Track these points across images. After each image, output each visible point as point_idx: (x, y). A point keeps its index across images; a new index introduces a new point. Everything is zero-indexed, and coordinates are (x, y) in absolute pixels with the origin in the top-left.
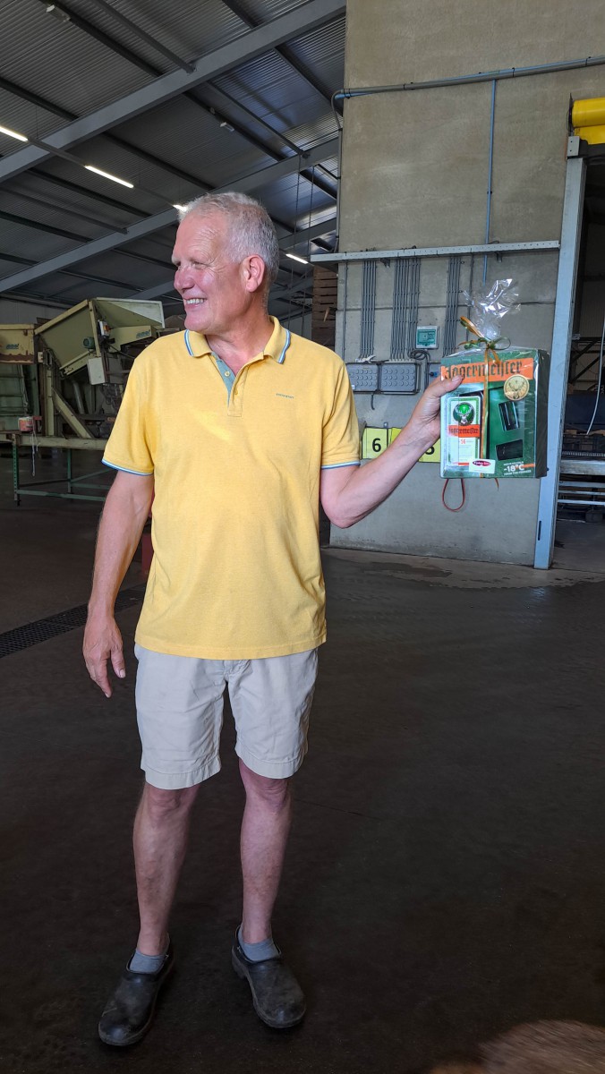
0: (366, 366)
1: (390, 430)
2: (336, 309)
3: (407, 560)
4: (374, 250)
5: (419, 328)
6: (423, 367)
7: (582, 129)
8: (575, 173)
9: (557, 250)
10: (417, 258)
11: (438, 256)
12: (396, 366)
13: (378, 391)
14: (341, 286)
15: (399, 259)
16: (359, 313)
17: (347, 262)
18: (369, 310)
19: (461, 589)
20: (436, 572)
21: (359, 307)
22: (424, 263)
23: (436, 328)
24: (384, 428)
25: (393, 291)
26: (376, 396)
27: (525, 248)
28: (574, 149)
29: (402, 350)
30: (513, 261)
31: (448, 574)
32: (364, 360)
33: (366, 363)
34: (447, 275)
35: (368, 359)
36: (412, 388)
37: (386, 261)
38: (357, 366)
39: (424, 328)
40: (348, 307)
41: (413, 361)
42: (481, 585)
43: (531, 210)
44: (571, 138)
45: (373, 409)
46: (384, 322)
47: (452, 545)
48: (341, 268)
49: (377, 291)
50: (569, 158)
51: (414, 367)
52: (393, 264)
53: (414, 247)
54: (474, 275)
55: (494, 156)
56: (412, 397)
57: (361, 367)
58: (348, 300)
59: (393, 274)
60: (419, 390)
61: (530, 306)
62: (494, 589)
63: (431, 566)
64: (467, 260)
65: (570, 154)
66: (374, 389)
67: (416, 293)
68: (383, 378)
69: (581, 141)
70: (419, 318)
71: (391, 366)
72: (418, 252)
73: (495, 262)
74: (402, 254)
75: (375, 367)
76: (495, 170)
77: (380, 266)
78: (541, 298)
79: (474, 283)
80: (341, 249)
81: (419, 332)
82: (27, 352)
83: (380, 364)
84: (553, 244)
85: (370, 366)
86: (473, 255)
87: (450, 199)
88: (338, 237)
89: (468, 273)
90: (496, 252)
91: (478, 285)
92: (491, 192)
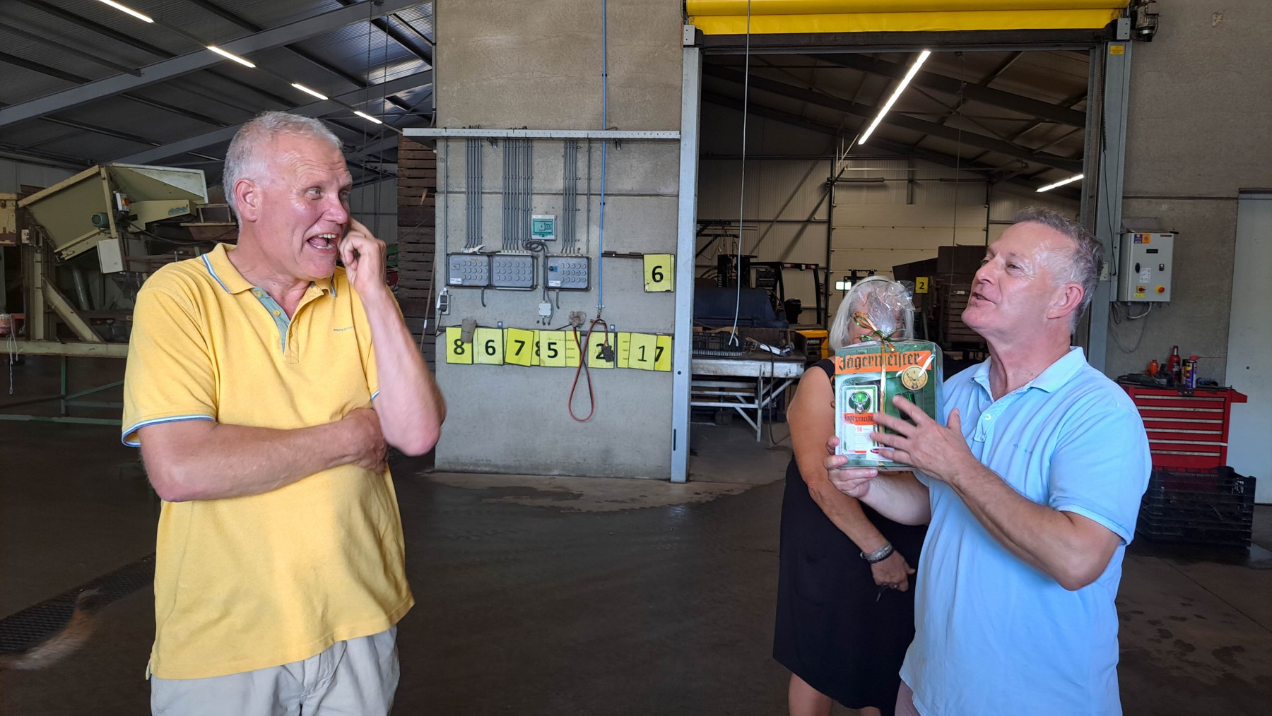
0: (474, 258)
1: (505, 331)
2: (436, 191)
3: (531, 481)
4: (479, 127)
5: (534, 217)
6: (541, 260)
7: (696, 18)
8: (692, 61)
9: (678, 141)
10: (528, 140)
11: (552, 139)
12: (509, 259)
13: (490, 286)
14: (440, 166)
15: (507, 139)
16: (463, 196)
17: (447, 139)
18: (475, 193)
19: (597, 513)
20: (565, 494)
21: (464, 190)
22: (536, 145)
23: (553, 217)
24: (499, 328)
25: (502, 174)
26: (488, 292)
27: (645, 137)
28: (690, 38)
29: (516, 239)
30: (633, 150)
31: (578, 496)
32: (471, 250)
33: (474, 254)
34: (562, 160)
35: (476, 249)
36: (530, 284)
37: (493, 141)
38: (464, 258)
39: (540, 217)
40: (450, 190)
41: (529, 253)
42: (616, 507)
43: (648, 97)
44: (686, 27)
45: (484, 306)
46: (493, 207)
47: (582, 461)
48: (440, 145)
49: (484, 172)
50: (685, 46)
51: (530, 260)
52: (501, 144)
53: (525, 128)
54: (592, 161)
55: (608, 37)
56: (529, 292)
57: (468, 258)
58: (450, 181)
59: (502, 154)
60: (537, 286)
61: (653, 198)
62: (632, 511)
63: (558, 487)
64: (584, 146)
65: (686, 43)
66: (485, 283)
67: (531, 178)
68: (495, 271)
69: (696, 30)
70: (533, 206)
71: (503, 258)
72: (530, 133)
73: (614, 149)
74: (511, 134)
75: (485, 259)
76: (609, 51)
77: (486, 144)
78: (663, 190)
79: (593, 169)
80: (439, 123)
81: (534, 221)
83: (491, 255)
84: (674, 135)
85: (480, 258)
86: (590, 140)
87: (562, 78)
88: (435, 109)
89: (586, 159)
90: (614, 139)
91: (597, 172)
92: (606, 75)
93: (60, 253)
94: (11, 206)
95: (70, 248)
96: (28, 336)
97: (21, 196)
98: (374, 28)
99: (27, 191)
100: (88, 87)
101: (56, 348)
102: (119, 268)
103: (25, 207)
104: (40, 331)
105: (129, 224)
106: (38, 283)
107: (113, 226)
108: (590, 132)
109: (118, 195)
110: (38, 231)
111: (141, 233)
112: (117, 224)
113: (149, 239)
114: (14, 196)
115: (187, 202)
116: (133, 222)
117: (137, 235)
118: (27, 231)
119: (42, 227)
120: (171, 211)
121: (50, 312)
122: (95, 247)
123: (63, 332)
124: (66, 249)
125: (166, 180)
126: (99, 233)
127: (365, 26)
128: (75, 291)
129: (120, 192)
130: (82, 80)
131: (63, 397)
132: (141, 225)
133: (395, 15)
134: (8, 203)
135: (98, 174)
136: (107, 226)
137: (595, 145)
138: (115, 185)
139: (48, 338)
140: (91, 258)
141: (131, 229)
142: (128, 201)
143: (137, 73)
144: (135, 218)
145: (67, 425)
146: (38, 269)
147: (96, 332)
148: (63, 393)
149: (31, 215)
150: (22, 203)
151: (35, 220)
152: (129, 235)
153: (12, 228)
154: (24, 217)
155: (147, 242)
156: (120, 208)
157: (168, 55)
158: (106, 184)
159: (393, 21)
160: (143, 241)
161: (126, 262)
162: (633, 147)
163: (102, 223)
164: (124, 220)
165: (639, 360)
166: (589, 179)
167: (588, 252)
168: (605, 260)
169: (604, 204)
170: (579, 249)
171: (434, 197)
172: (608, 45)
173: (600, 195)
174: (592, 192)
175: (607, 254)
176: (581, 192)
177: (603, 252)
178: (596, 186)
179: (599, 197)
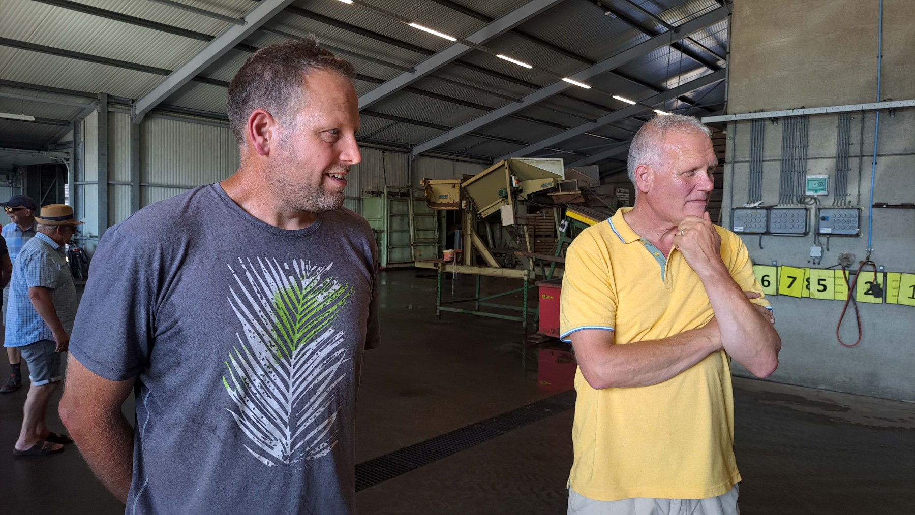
0: (755, 211)
1: (779, 268)
2: (725, 162)
3: (800, 392)
4: (762, 111)
5: (808, 177)
6: (813, 212)
10: (805, 117)
11: (828, 114)
12: (785, 211)
13: (767, 233)
14: (729, 143)
15: (787, 118)
16: (747, 164)
17: (735, 122)
18: (757, 163)
19: (866, 427)
20: (833, 406)
21: (747, 159)
22: (812, 121)
23: (826, 176)
24: (773, 266)
25: (781, 144)
26: (765, 238)
29: (791, 196)
31: (846, 409)
32: (752, 205)
33: (755, 208)
34: (836, 130)
35: (756, 204)
36: (803, 231)
37: (774, 120)
38: (746, 211)
39: (814, 177)
40: (736, 160)
41: (803, 206)
42: (886, 424)
45: (761, 248)
46: (772, 173)
47: (848, 380)
48: (730, 128)
49: (765, 145)
51: (804, 211)
52: (781, 122)
53: (803, 107)
54: (865, 129)
55: (884, 25)
56: (802, 238)
57: (749, 211)
58: (737, 154)
59: (781, 130)
60: (809, 232)
62: (902, 429)
63: (826, 400)
64: (858, 116)
66: (764, 231)
67: (806, 146)
68: (772, 221)
70: (808, 168)
71: (780, 211)
72: (807, 111)
73: (888, 117)
74: (791, 113)
75: (764, 211)
76: (885, 37)
77: (767, 123)
79: (866, 135)
80: (729, 111)
81: (809, 180)
82: (454, 200)
83: (769, 209)
85: (759, 211)
86: (863, 112)
87: (838, 64)
88: (727, 101)
89: (859, 127)
90: (889, 109)
91: (869, 139)
92: (882, 57)
93: (480, 214)
94: (457, 187)
95: (486, 211)
96: (461, 263)
97: (463, 181)
98: (672, 49)
99: (466, 177)
100: (494, 112)
101: (476, 270)
102: (512, 222)
103: (464, 188)
104: (468, 260)
105: (518, 195)
106: (469, 232)
107: (510, 197)
108: (863, 105)
109: (513, 178)
110: (471, 202)
111: (525, 200)
112: (512, 196)
113: (528, 204)
114: (459, 181)
115: (552, 180)
116: (521, 194)
117: (522, 201)
118: (465, 201)
119: (472, 199)
120: (543, 185)
121: (474, 249)
122: (500, 210)
123: (480, 261)
124: (484, 211)
125: (541, 166)
126: (501, 201)
127: (666, 49)
128: (487, 237)
129: (514, 175)
130: (490, 109)
131: (477, 300)
132: (525, 195)
133: (689, 37)
134: (456, 185)
135: (503, 165)
136: (506, 197)
137: (867, 115)
138: (512, 172)
139: (472, 264)
140: (497, 216)
141: (520, 198)
142: (518, 181)
143: (520, 101)
144: (522, 191)
145: (478, 316)
146: (469, 223)
147: (497, 261)
148: (477, 297)
149: (467, 191)
150: (463, 185)
151: (469, 195)
152: (518, 202)
153: (457, 200)
154: (464, 193)
155: (527, 206)
156: (514, 185)
157: (538, 87)
158: (507, 171)
159: (687, 42)
160: (525, 206)
161: (516, 219)
162: (907, 114)
163: (504, 195)
164: (516, 192)
165: (909, 298)
166: (862, 144)
167: (858, 204)
168: (875, 210)
169: (876, 163)
170: (850, 202)
171: (723, 166)
172: (884, 32)
173: (873, 156)
174: (864, 154)
175: (878, 205)
176: (854, 155)
177: (874, 204)
178: (868, 149)
179: (871, 158)
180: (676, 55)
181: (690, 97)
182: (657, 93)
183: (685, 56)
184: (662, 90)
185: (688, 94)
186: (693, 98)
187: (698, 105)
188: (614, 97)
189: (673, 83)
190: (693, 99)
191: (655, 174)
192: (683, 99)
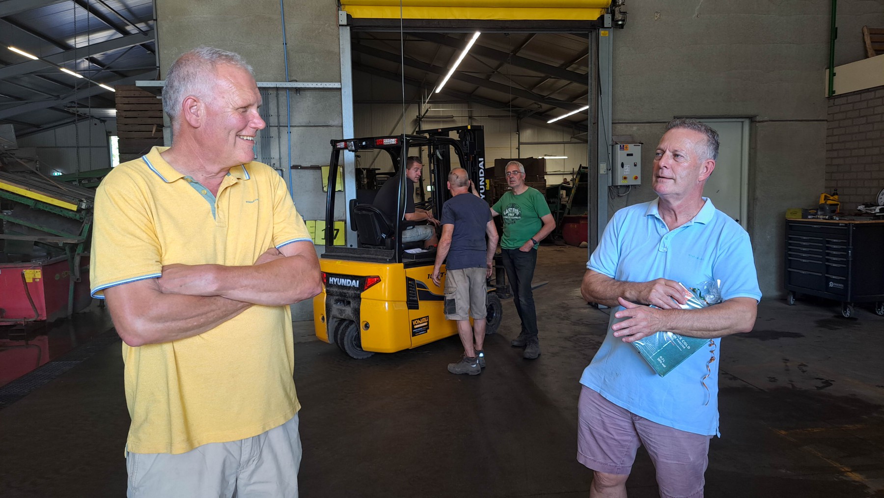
2: (163, 126)
7: (346, 6)
8: (345, 36)
9: (340, 89)
27: (317, 87)
28: (343, 20)
30: (308, 95)
43: (317, 60)
44: (340, 12)
50: (340, 25)
54: (280, 103)
55: (285, 17)
61: (325, 128)
64: (274, 93)
65: (341, 23)
69: (348, 15)
73: (295, 95)
76: (287, 27)
78: (331, 123)
79: (281, 108)
84: (336, 85)
86: (277, 89)
87: (254, 46)
88: (159, 67)
89: (275, 102)
90: (296, 88)
91: (283, 112)
92: (286, 44)
98: (77, 6)
108: (278, 83)
137: (281, 93)
162: (308, 93)
165: (322, 239)
166: (278, 116)
167: (280, 166)
168: (293, 171)
169: (290, 132)
170: (274, 164)
171: (162, 130)
172: (286, 23)
173: (287, 126)
174: (281, 125)
175: (295, 167)
176: (273, 125)
177: (292, 166)
178: (283, 121)
179: (286, 128)
180: (82, 13)
181: (99, 59)
182: (62, 50)
183: (91, 15)
184: (68, 48)
185: (97, 56)
186: (103, 60)
187: (108, 68)
188: (9, 48)
189: (80, 42)
190: (103, 62)
191: (207, 108)
192: (92, 60)
